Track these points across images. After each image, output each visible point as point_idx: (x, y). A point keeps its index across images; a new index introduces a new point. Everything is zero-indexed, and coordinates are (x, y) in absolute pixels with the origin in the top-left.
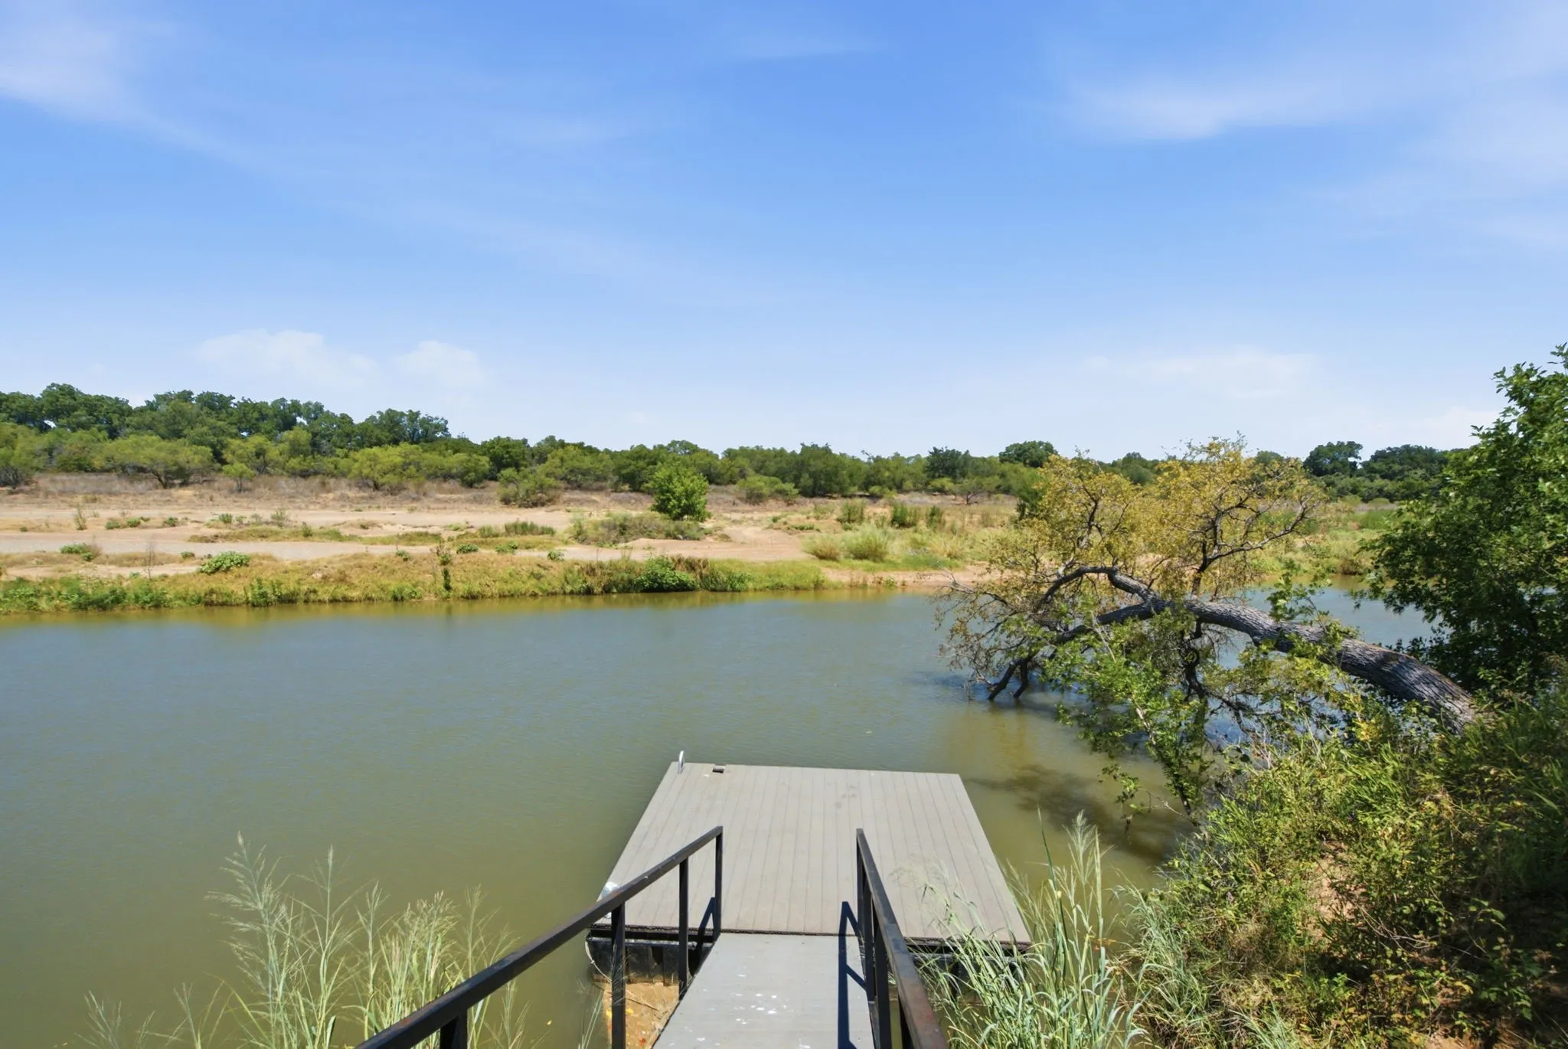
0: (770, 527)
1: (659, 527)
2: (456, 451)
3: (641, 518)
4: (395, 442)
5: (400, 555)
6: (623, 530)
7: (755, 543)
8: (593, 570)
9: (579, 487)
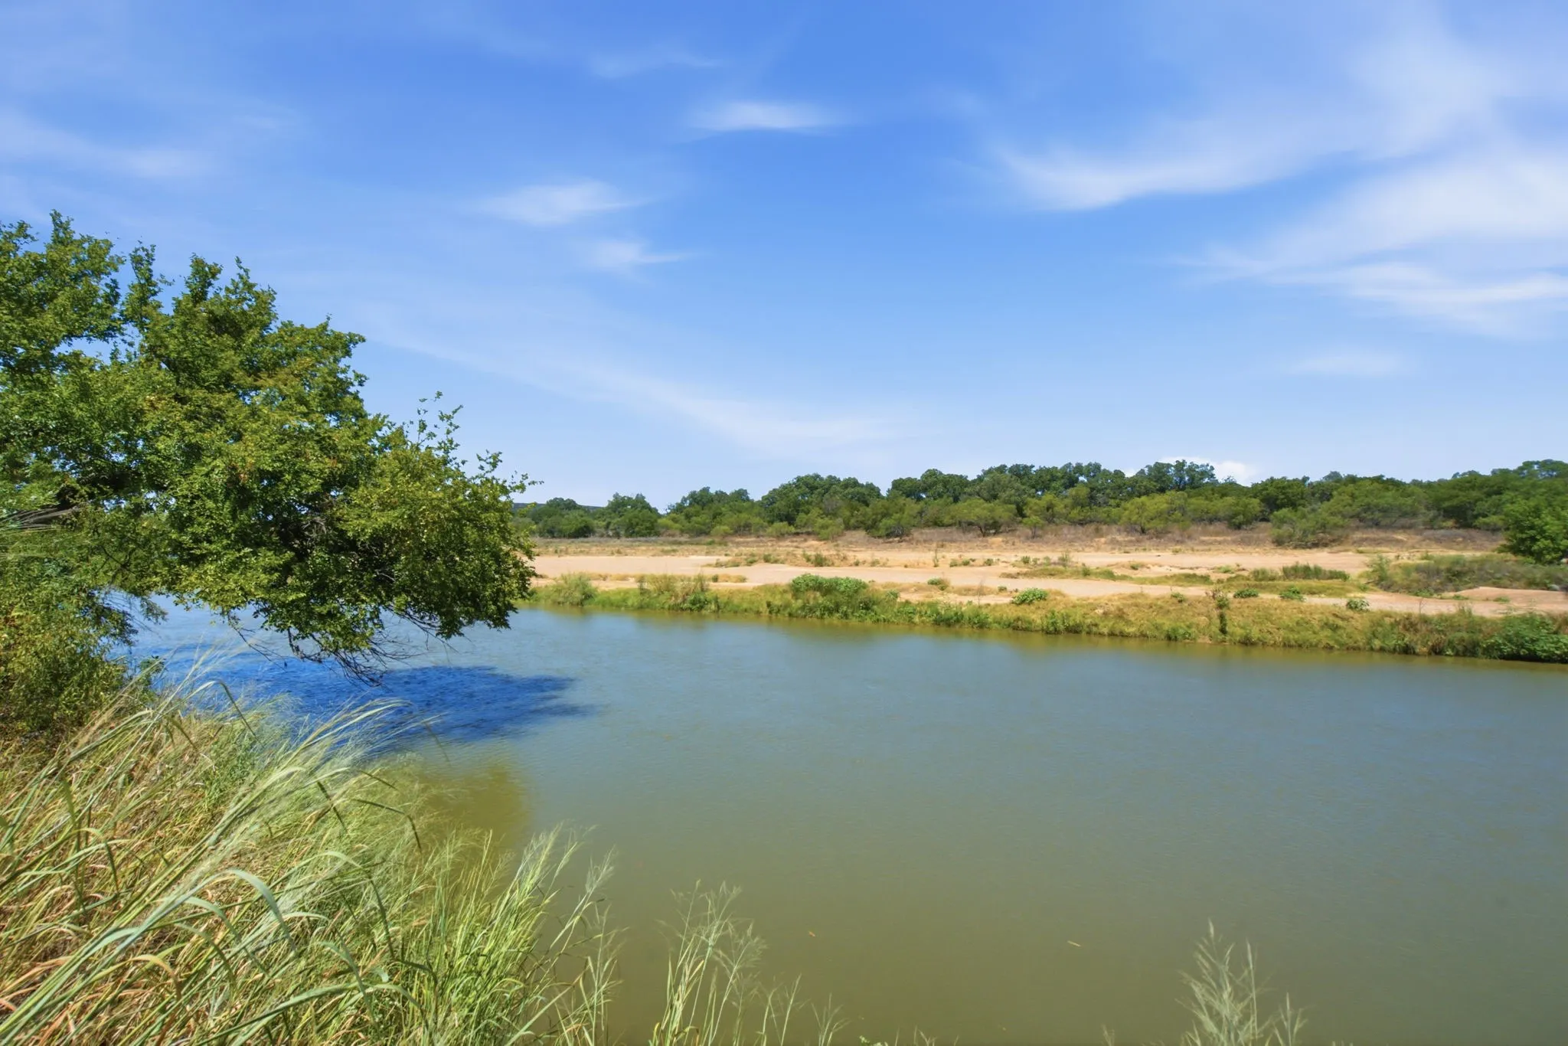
1: (1514, 572)
2: (1223, 495)
3: (1482, 562)
4: (1162, 491)
5: (1175, 596)
6: (1455, 576)
8: (1412, 625)
9: (1377, 525)
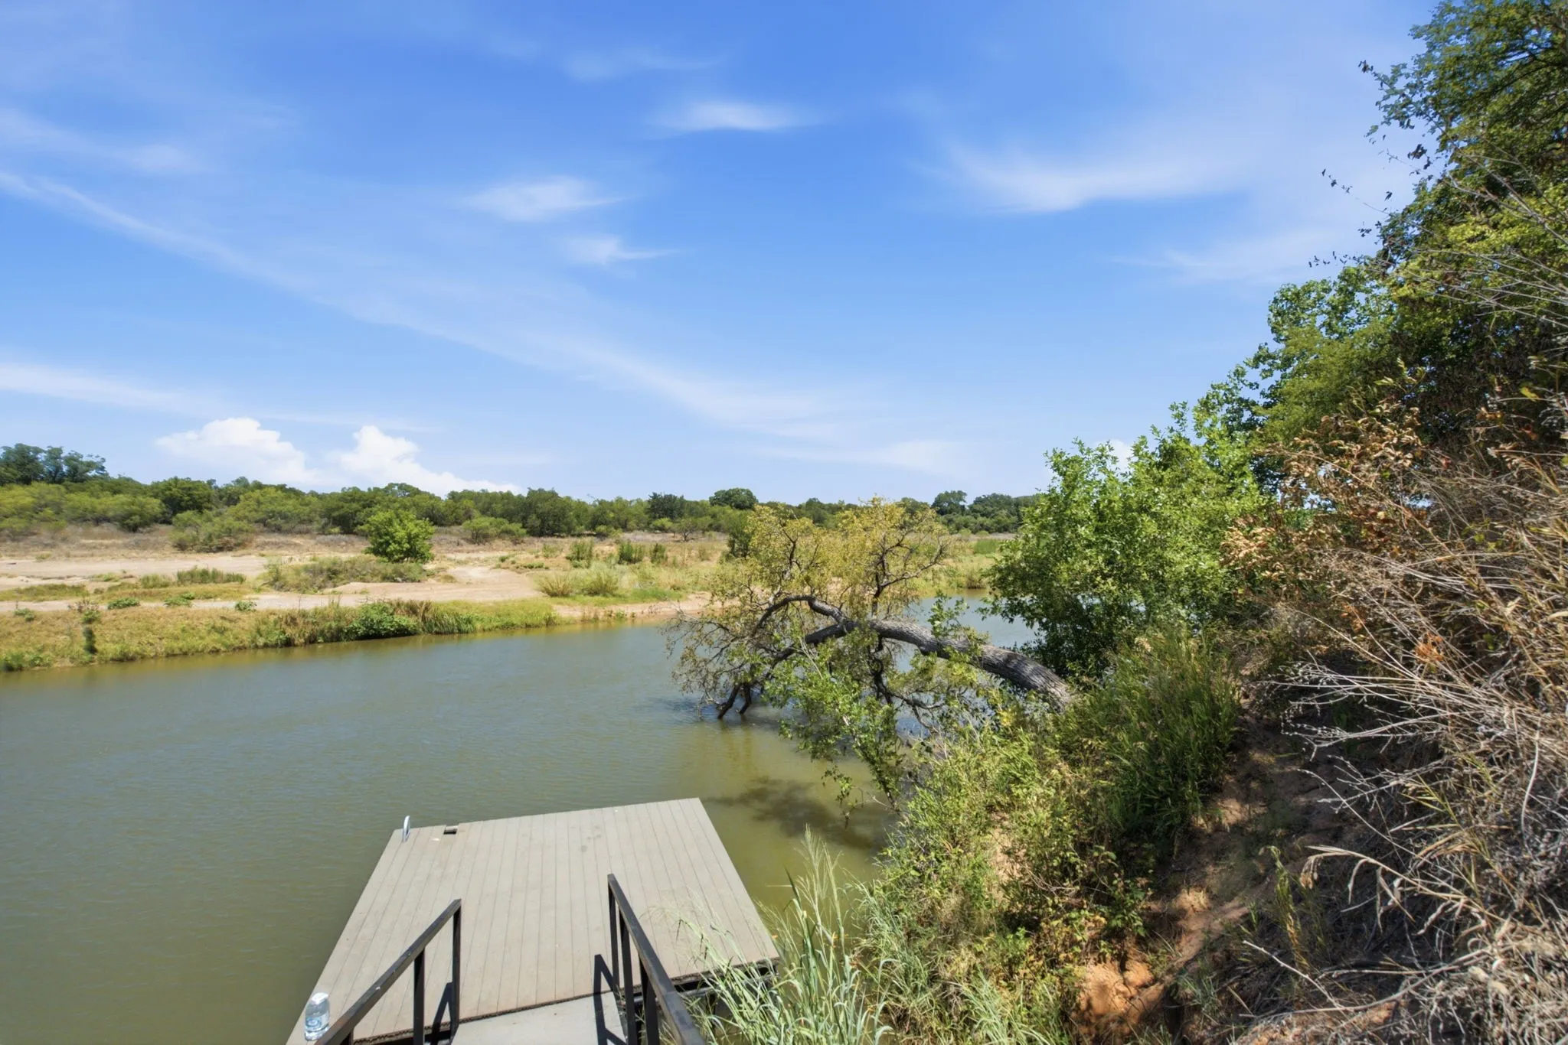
0: (499, 567)
1: (374, 570)
2: (115, 492)
3: (352, 562)
4: (26, 481)
5: (21, 614)
6: (333, 575)
7: (481, 583)
8: (293, 619)
9: (278, 530)
